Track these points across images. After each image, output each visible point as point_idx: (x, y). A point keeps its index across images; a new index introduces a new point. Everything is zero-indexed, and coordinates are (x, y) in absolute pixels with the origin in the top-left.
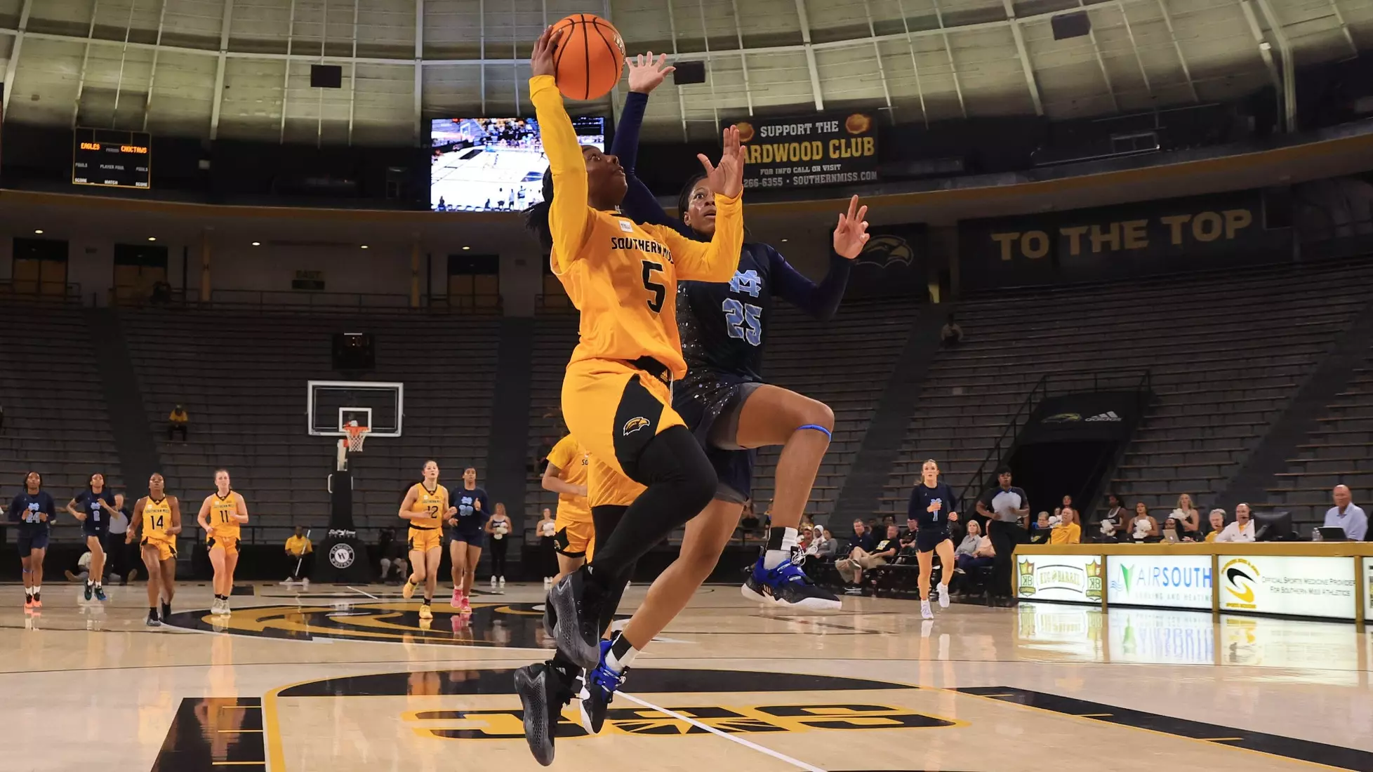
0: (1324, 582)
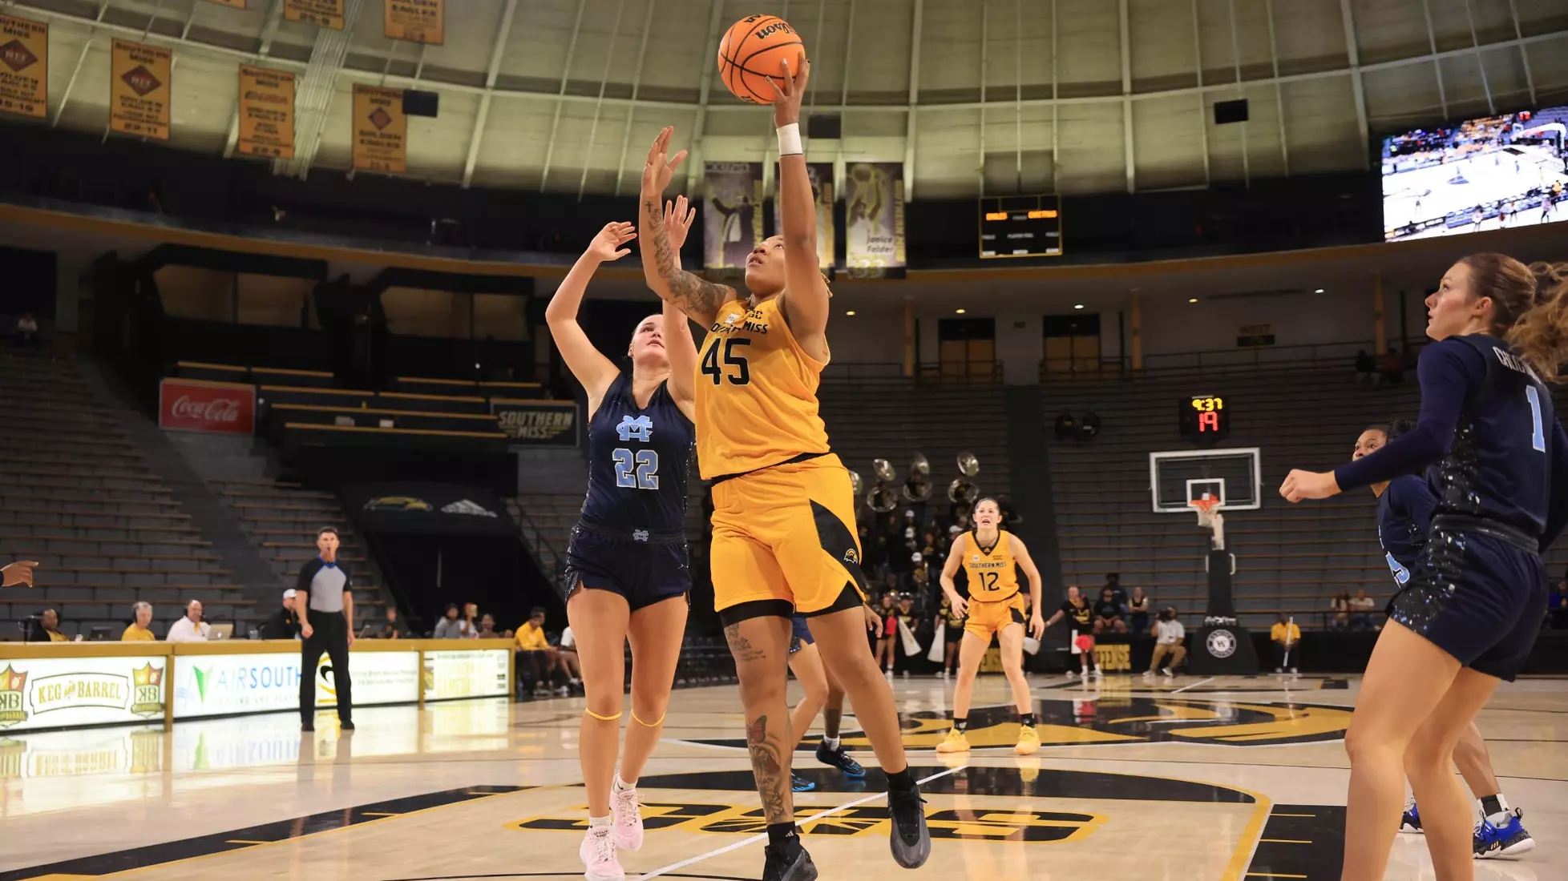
0: (396, 673)
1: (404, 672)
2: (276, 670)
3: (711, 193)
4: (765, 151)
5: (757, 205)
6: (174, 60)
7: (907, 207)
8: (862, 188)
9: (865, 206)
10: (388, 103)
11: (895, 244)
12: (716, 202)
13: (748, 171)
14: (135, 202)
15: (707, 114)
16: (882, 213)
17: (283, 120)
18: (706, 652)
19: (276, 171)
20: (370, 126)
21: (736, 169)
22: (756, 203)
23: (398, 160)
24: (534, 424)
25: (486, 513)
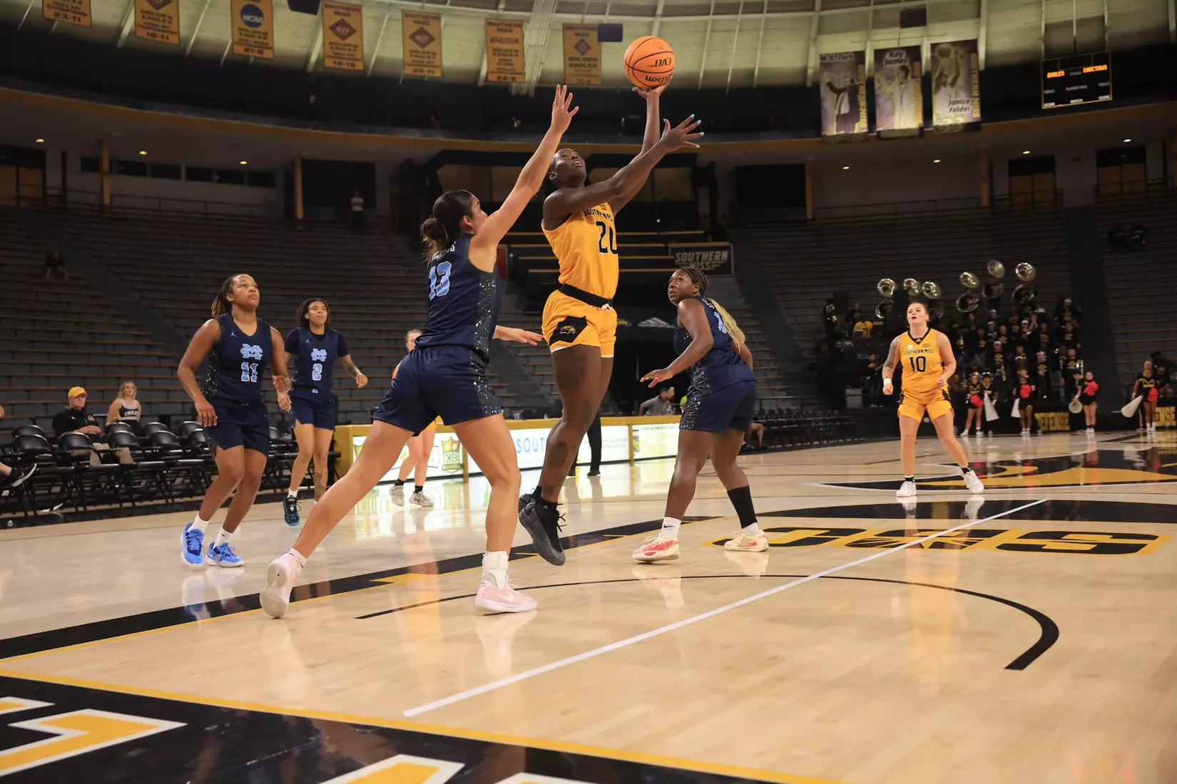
0: (614, 441)
1: (618, 440)
2: (533, 439)
3: (826, 78)
4: (866, 41)
5: (862, 84)
6: (443, 20)
7: (981, 73)
8: (944, 62)
9: (947, 76)
10: (588, 35)
11: (972, 104)
12: (830, 85)
13: (853, 59)
14: (422, 122)
15: (821, 18)
16: (960, 81)
17: (516, 55)
18: (833, 421)
19: (513, 92)
20: (576, 54)
21: (843, 58)
22: (861, 82)
23: (595, 76)
24: (700, 260)
25: (669, 327)
